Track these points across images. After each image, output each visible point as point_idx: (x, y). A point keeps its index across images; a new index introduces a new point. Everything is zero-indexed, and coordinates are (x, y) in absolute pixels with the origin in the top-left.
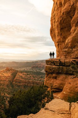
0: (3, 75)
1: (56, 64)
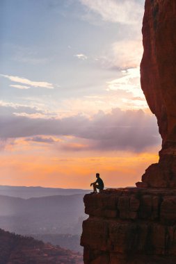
1: (123, 215)
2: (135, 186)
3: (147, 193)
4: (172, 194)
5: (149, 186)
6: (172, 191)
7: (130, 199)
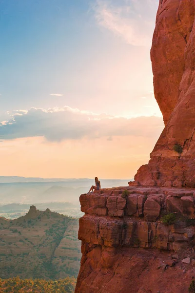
0: (16, 235)
1: (111, 212)
2: (128, 185)
3: (134, 193)
4: (157, 193)
5: (139, 185)
6: (157, 189)
7: (117, 198)
